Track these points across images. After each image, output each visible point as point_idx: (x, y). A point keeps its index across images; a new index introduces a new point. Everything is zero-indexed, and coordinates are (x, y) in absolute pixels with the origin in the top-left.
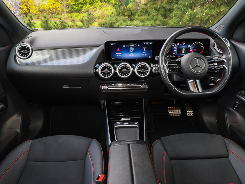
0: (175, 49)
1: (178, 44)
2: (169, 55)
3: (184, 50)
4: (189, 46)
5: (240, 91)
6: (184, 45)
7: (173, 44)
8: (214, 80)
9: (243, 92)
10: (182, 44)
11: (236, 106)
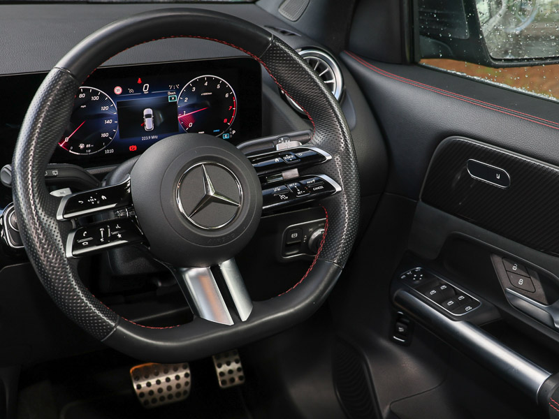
0: (105, 116)
1: (118, 90)
2: (82, 146)
3: (148, 116)
4: (172, 96)
5: (407, 270)
6: (146, 91)
7: (95, 93)
8: (301, 236)
9: (418, 273)
10: (138, 89)
11: (401, 330)
